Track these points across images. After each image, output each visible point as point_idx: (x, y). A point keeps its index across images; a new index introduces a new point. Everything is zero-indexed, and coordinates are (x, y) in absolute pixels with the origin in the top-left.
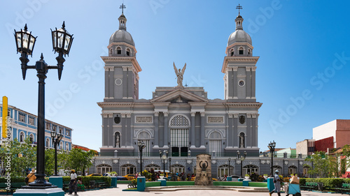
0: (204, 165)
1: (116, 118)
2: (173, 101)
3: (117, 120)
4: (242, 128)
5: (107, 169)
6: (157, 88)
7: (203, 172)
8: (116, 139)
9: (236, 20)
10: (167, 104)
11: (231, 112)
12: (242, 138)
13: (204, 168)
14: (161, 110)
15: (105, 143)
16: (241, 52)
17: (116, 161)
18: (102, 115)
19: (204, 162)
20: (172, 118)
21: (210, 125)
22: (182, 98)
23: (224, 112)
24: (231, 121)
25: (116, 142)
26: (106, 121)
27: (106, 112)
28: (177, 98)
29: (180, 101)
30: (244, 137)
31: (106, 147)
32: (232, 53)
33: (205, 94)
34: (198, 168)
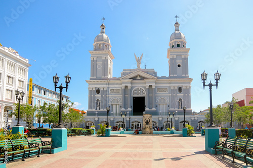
0: (147, 121)
1: (97, 90)
2: (134, 78)
3: (98, 91)
4: (180, 95)
5: (91, 124)
6: (124, 70)
7: (147, 126)
8: (97, 104)
9: (175, 25)
10: (130, 80)
11: (172, 85)
12: (180, 102)
13: (147, 123)
14: (126, 85)
15: (90, 107)
16: (178, 45)
17: (96, 119)
18: (89, 88)
19: (147, 119)
20: (134, 89)
21: (159, 94)
22: (140, 76)
23: (168, 85)
24: (172, 91)
25: (97, 106)
26: (91, 92)
27: (91, 86)
28: (137, 76)
29: (138, 78)
30: (181, 101)
31: (90, 110)
32: (173, 46)
33: (155, 73)
34: (144, 123)
